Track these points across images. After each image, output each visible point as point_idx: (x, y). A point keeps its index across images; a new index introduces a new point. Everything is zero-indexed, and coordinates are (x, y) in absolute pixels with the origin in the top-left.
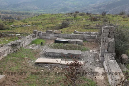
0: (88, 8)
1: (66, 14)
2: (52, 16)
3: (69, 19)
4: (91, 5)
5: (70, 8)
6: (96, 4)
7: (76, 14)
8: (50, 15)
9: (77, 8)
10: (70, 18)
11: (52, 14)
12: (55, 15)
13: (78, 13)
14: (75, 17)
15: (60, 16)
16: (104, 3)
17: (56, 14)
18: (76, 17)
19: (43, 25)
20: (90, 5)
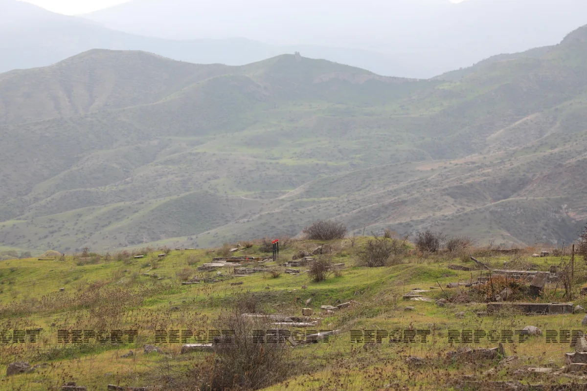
0: (404, 196)
1: (225, 255)
2: (92, 278)
3: (269, 297)
4: (429, 168)
5: (242, 194)
6: (475, 157)
7: (316, 246)
8: (69, 267)
9: (308, 193)
10: (276, 287)
11: (87, 258)
12: (116, 266)
13: (333, 244)
14: (319, 280)
15: (168, 269)
16: (548, 152)
17: (123, 258)
18: (329, 275)
19: (23, 363)
20: (425, 167)
